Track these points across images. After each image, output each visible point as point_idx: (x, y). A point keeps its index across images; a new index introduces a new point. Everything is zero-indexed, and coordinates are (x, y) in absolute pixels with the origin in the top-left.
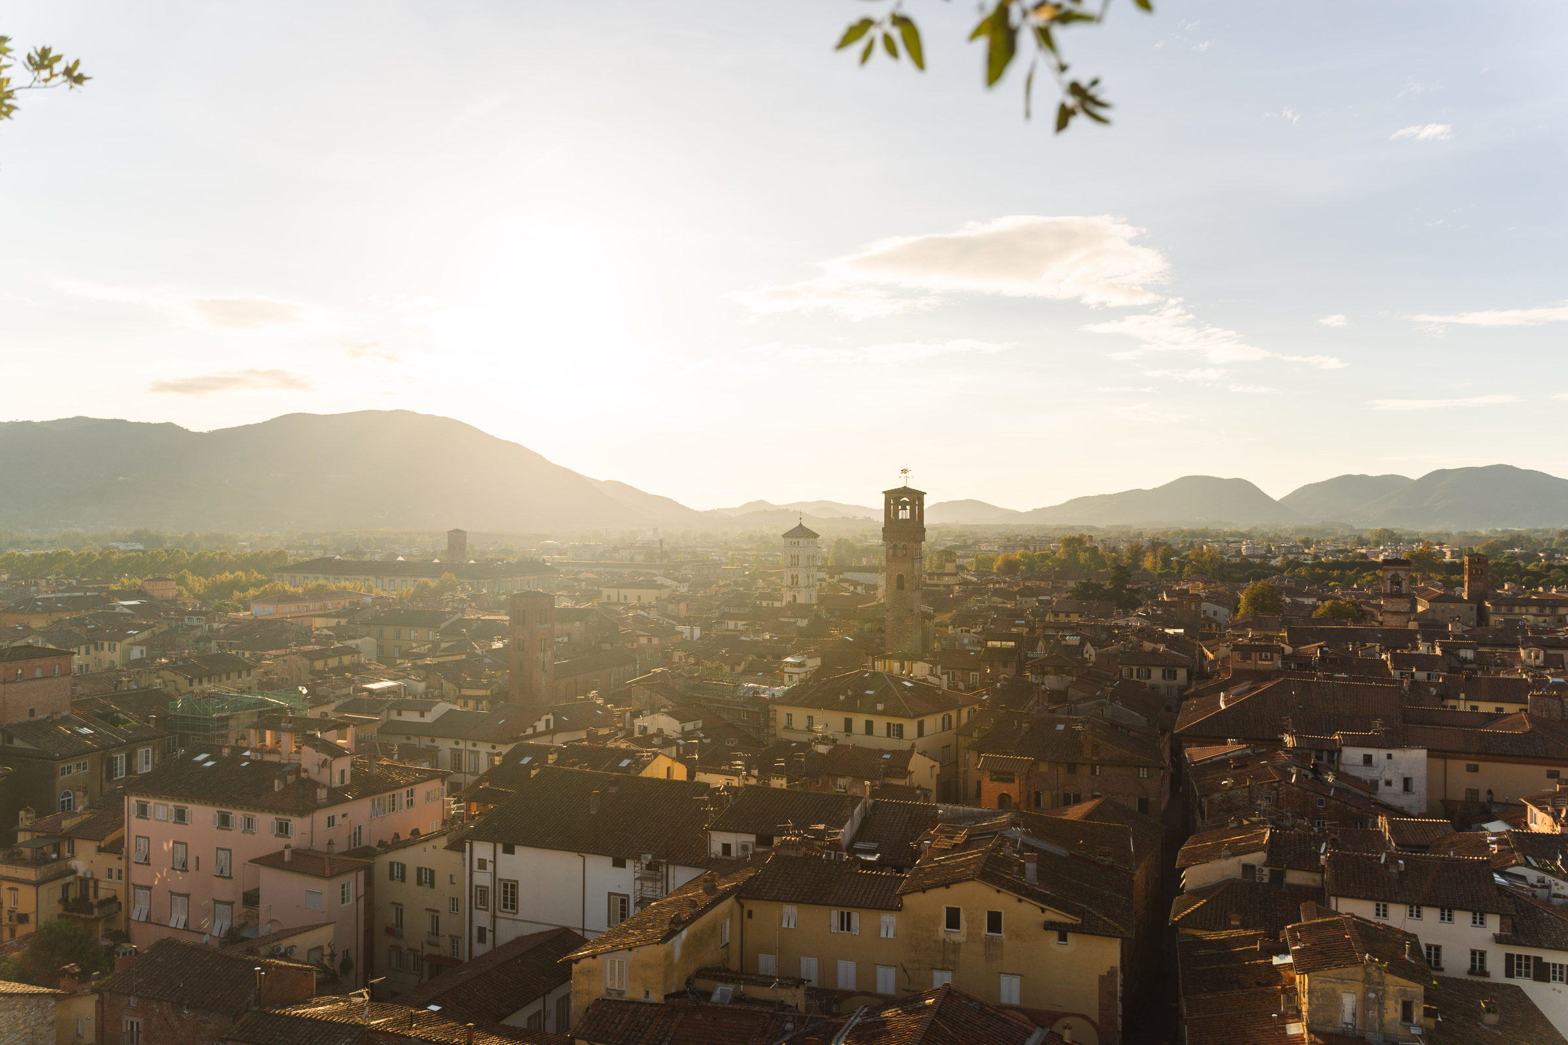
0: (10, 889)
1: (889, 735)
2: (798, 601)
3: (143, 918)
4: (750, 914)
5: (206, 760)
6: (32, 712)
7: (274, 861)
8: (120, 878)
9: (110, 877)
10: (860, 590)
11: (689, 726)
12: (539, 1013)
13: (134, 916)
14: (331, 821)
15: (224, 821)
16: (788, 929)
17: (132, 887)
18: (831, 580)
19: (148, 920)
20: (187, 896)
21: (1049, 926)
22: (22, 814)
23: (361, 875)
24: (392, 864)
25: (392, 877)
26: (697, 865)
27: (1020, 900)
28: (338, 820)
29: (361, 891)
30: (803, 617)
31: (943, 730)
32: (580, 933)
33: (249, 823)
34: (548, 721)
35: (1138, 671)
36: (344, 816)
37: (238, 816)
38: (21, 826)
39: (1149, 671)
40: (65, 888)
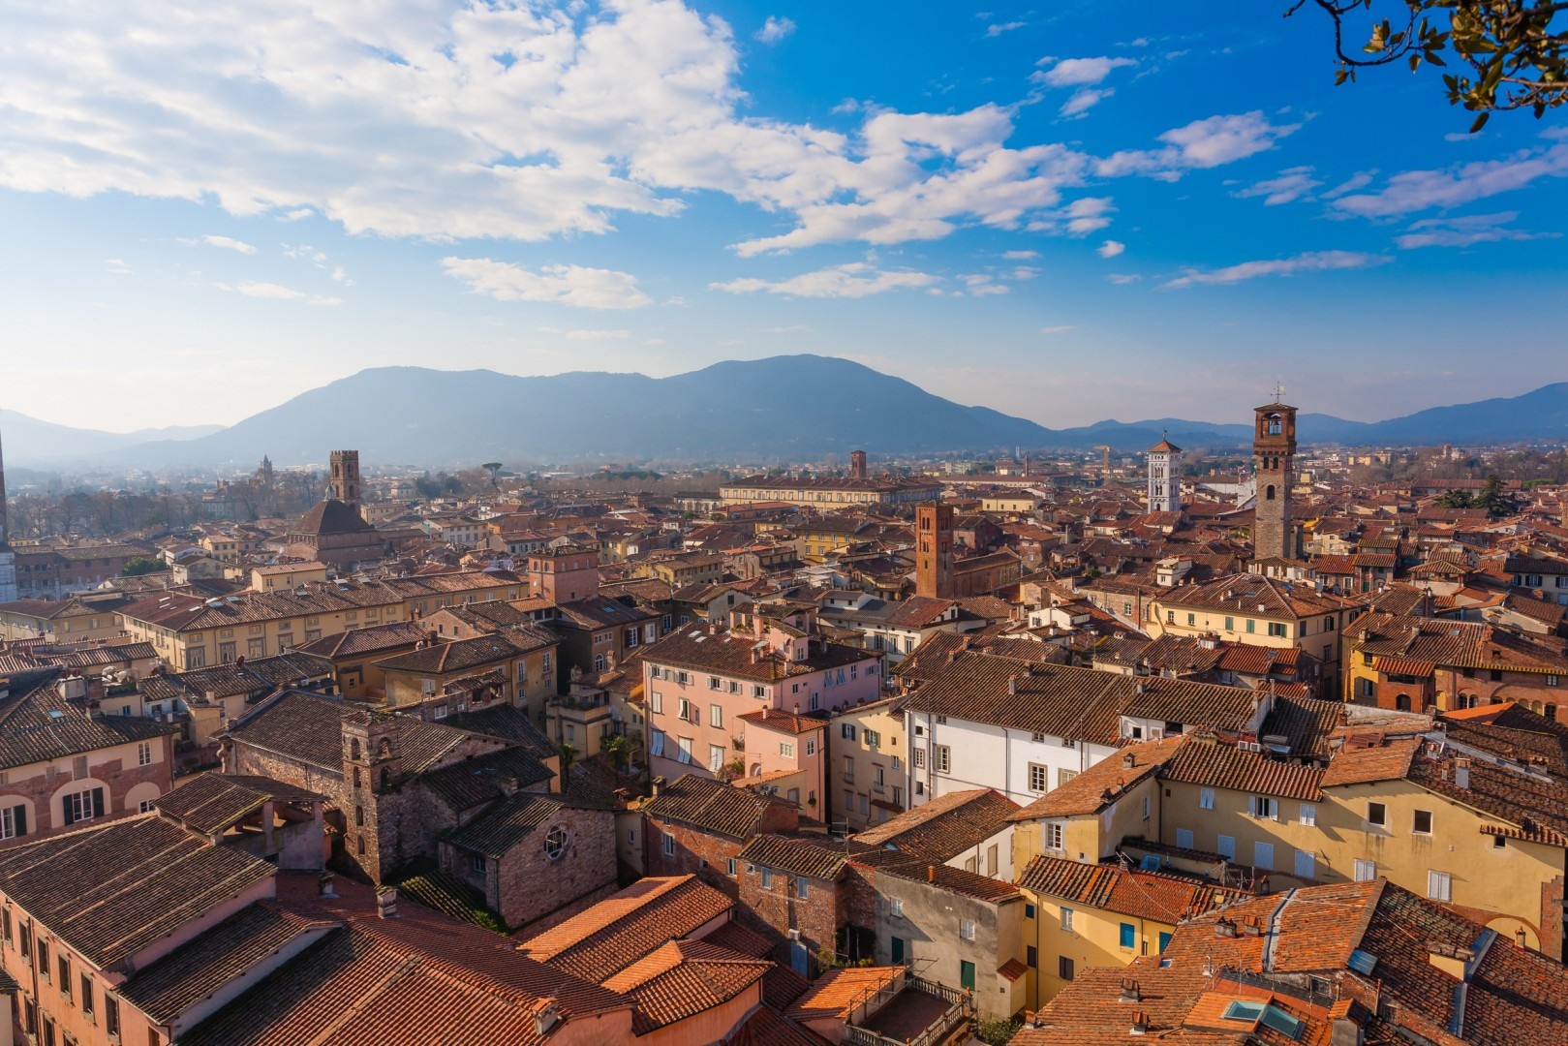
0: (569, 726)
1: (1270, 634)
2: (1162, 509)
3: (659, 754)
4: (1168, 793)
5: (698, 636)
6: (573, 594)
7: (753, 718)
8: (642, 722)
9: (635, 721)
10: (1217, 500)
11: (1079, 620)
12: (974, 858)
13: (653, 752)
14: (795, 688)
15: (715, 684)
16: (1206, 809)
17: (650, 730)
18: (1188, 491)
19: (663, 756)
20: (691, 739)
21: (1490, 831)
22: (573, 670)
23: (822, 732)
24: (844, 725)
25: (844, 736)
26: (1112, 744)
27: (1453, 803)
28: (801, 687)
29: (822, 746)
30: (1168, 525)
31: (1325, 631)
32: (1004, 794)
33: (734, 687)
34: (953, 611)
35: (1527, 579)
36: (805, 684)
37: (725, 681)
38: (573, 679)
39: (1540, 579)
40: (605, 726)
